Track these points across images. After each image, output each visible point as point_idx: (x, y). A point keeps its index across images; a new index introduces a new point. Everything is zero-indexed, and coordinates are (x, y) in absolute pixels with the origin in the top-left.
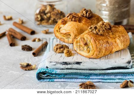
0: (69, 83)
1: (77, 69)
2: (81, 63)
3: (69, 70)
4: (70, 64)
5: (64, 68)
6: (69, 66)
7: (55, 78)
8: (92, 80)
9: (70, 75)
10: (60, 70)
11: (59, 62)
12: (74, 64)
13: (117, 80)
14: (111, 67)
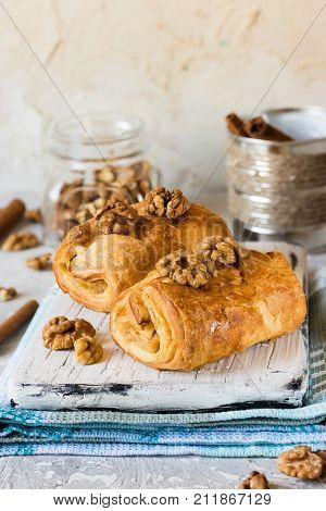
0: (84, 459)
1: (114, 410)
2: (129, 387)
3: (88, 412)
4: (89, 391)
5: (69, 406)
6: (87, 400)
7: (38, 443)
8: (165, 448)
9: (91, 430)
10: (55, 414)
11: (53, 383)
12: (103, 391)
13: (253, 448)
14: (233, 402)
